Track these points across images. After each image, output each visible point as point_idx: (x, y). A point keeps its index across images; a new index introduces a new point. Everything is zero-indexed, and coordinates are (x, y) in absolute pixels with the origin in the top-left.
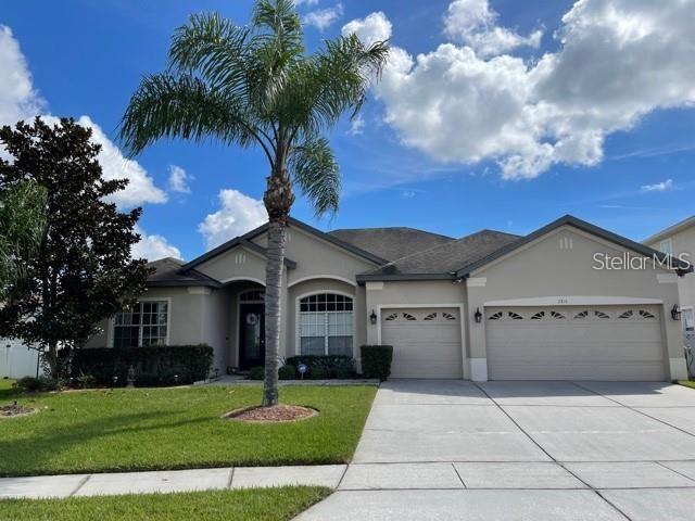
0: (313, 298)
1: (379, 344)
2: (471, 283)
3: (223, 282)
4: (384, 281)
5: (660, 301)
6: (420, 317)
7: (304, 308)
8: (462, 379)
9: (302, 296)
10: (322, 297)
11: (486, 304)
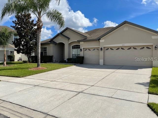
0: (74, 46)
1: (82, 56)
2: (101, 41)
3: (57, 43)
4: (84, 41)
5: (152, 44)
6: (92, 50)
7: (73, 48)
8: (99, 64)
9: (72, 45)
10: (76, 46)
11: (104, 46)
